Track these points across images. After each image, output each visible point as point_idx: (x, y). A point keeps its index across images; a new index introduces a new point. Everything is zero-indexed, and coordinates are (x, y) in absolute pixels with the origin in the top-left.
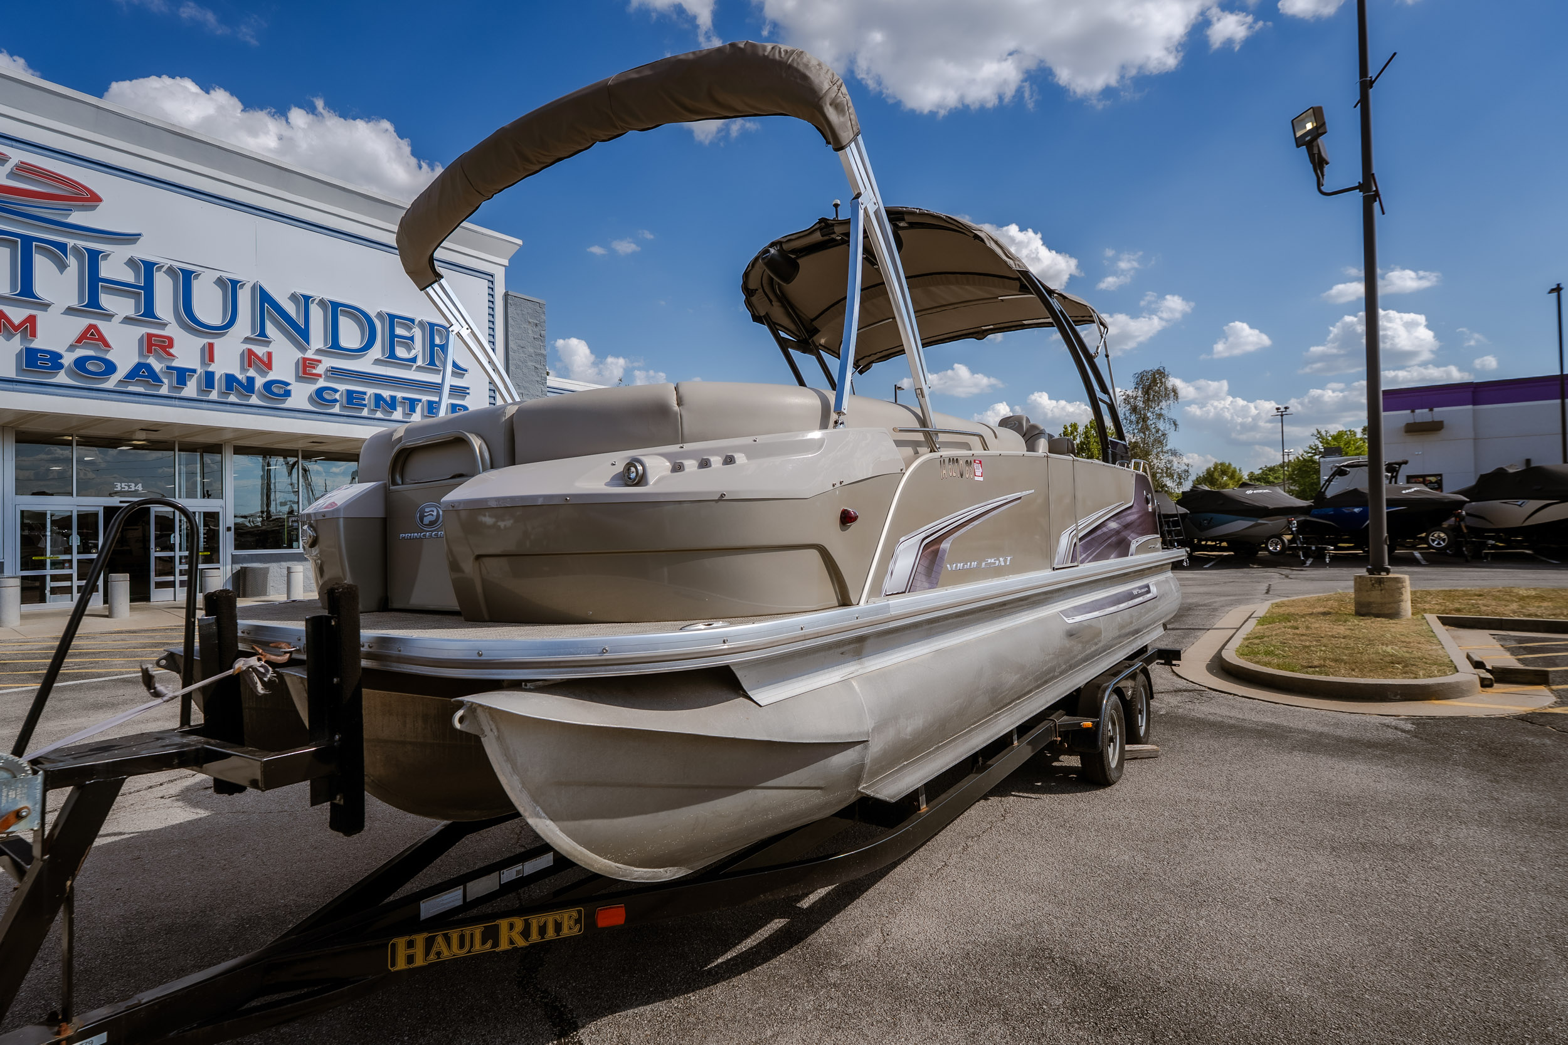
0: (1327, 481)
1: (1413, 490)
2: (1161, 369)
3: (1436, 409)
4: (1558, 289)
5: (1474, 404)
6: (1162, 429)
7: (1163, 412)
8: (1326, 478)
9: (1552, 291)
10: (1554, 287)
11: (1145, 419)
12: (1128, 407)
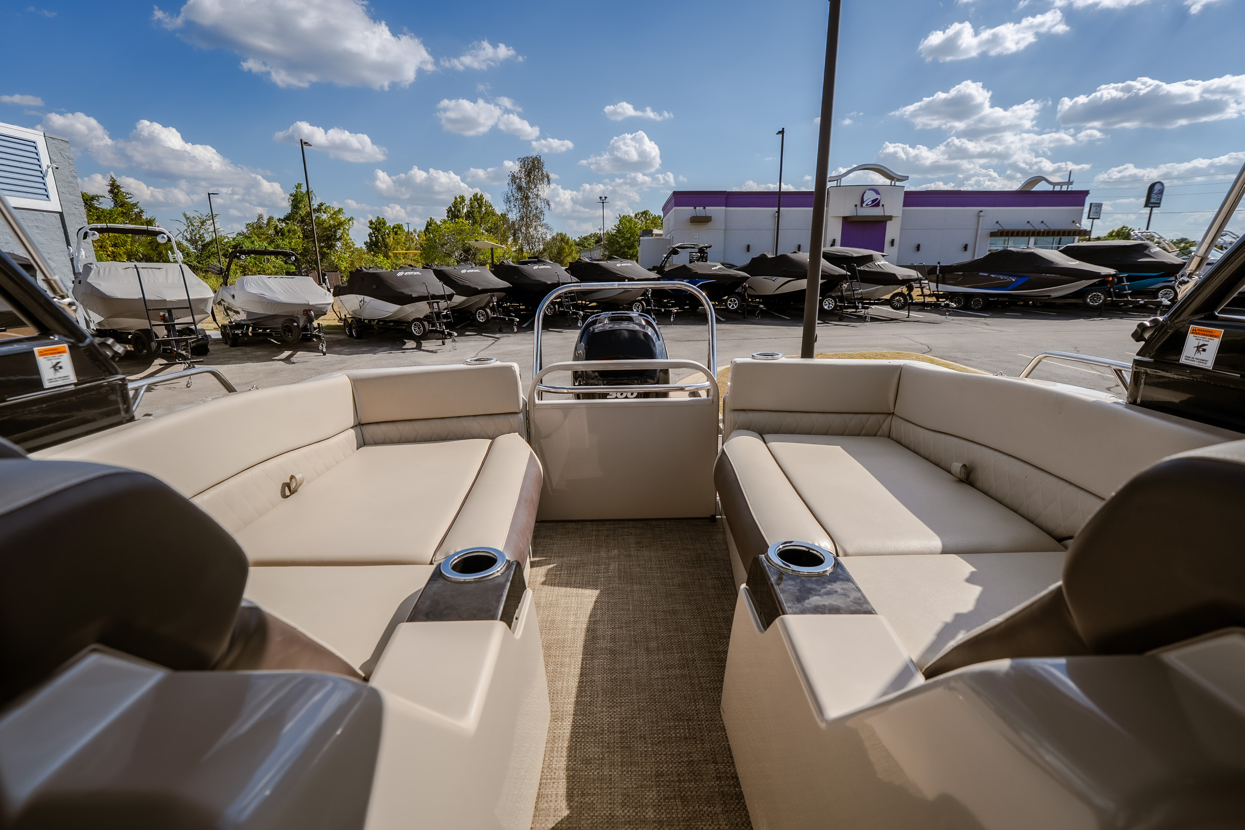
0: (665, 258)
1: (718, 267)
2: (538, 157)
3: (707, 208)
4: (782, 132)
5: (726, 207)
6: (539, 207)
7: (540, 193)
8: (665, 255)
9: (779, 132)
10: (781, 130)
11: (527, 198)
12: (515, 186)
